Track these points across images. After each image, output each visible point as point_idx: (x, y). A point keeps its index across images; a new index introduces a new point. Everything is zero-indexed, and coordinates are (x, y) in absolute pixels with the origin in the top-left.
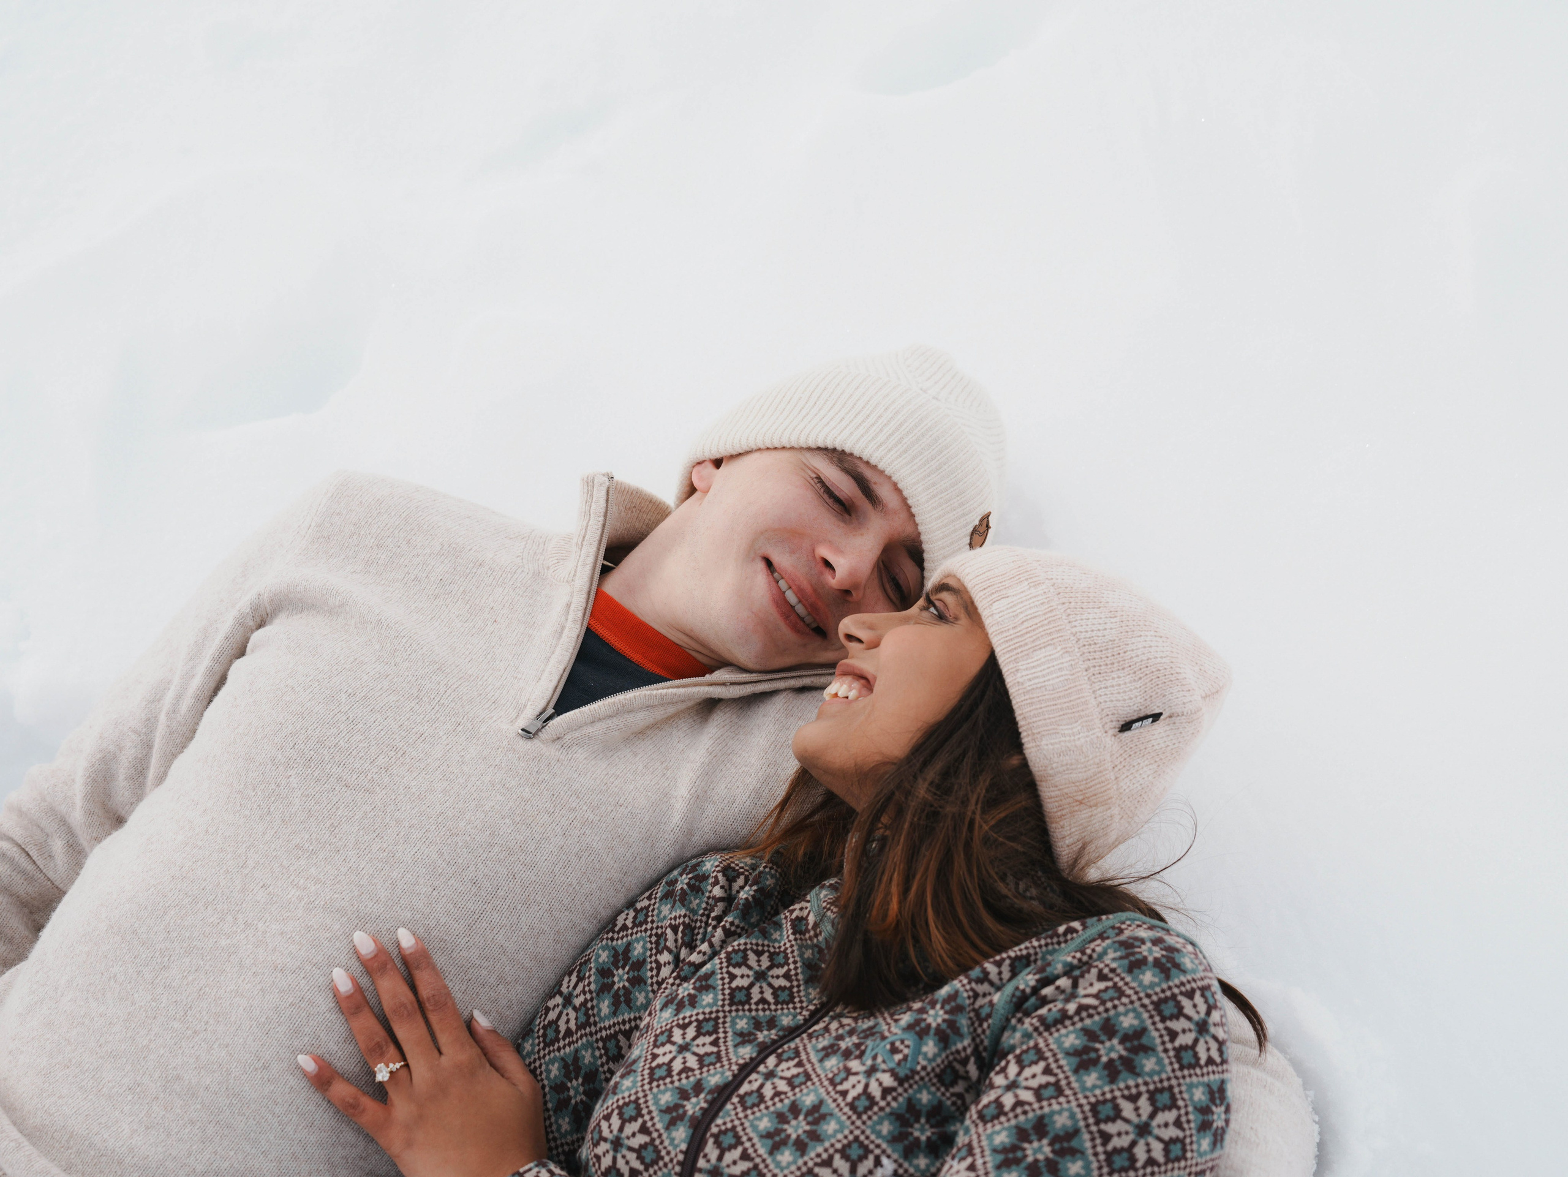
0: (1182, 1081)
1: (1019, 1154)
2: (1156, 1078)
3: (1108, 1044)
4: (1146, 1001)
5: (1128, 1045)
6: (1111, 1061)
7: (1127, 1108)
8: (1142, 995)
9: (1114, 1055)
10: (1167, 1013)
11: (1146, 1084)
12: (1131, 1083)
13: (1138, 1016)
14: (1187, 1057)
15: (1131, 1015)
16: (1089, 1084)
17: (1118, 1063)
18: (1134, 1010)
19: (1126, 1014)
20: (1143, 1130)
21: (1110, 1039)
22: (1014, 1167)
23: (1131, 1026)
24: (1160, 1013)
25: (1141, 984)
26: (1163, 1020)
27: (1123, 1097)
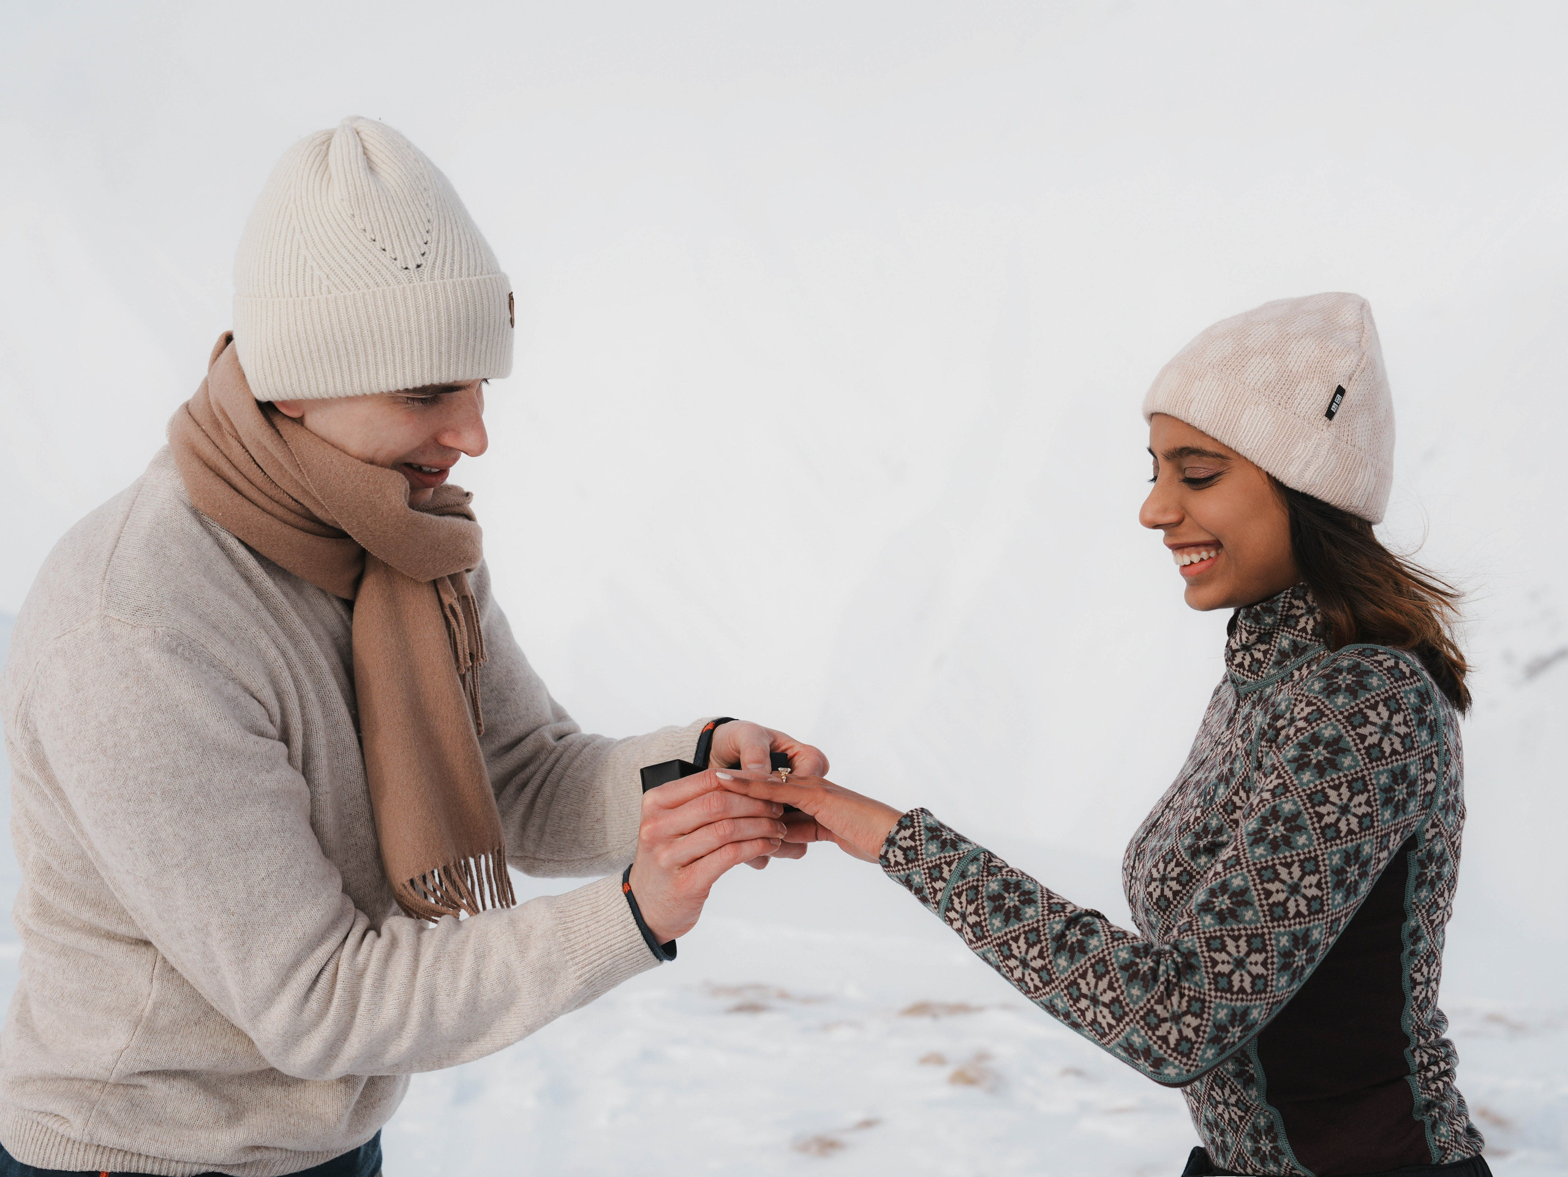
0: (1371, 771)
1: (1264, 834)
2: (1353, 771)
3: (1315, 751)
4: (1340, 717)
5: (1330, 749)
6: (1319, 762)
7: (1333, 795)
8: (1337, 713)
9: (1321, 758)
10: (1356, 723)
11: (1345, 776)
12: (1335, 776)
13: (1335, 728)
14: (1375, 753)
15: (1330, 728)
16: (1305, 780)
17: (1324, 763)
18: (1332, 724)
19: (1326, 728)
20: (1345, 810)
21: (1317, 747)
22: (1261, 843)
23: (1331, 735)
24: (1351, 724)
25: (1336, 705)
26: (1354, 729)
27: (1330, 787)
